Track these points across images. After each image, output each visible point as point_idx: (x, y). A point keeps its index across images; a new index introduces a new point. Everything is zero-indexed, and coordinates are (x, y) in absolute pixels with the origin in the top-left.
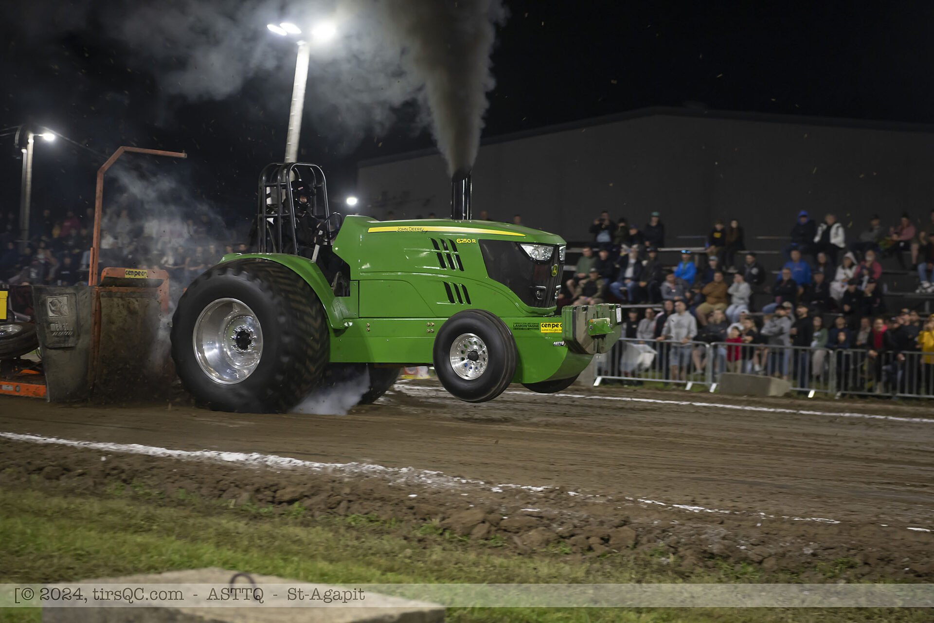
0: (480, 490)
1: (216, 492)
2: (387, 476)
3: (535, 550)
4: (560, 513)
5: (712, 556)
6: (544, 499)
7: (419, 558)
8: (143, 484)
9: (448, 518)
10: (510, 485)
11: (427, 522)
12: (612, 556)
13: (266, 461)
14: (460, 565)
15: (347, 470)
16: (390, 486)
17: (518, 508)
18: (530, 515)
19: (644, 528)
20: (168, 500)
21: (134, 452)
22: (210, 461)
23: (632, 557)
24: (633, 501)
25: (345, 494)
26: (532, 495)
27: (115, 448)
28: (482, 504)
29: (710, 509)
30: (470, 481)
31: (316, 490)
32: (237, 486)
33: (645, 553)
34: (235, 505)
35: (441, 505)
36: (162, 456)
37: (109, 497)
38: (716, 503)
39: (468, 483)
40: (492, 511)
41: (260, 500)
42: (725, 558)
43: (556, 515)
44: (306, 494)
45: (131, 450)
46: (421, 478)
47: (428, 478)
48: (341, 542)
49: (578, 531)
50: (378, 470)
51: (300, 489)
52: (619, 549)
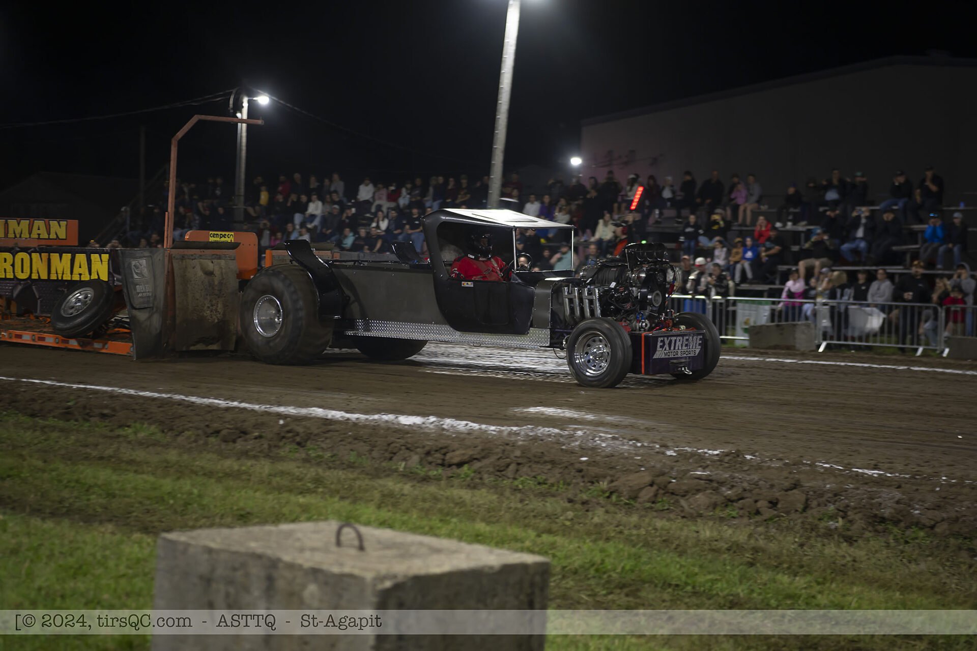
0: (653, 453)
1: (387, 455)
2: (561, 440)
3: (701, 514)
4: (731, 476)
5: (883, 520)
6: (718, 463)
7: (581, 521)
8: (316, 447)
9: (617, 481)
10: (686, 448)
11: (594, 485)
12: (780, 520)
13: (443, 424)
14: (621, 527)
15: (523, 433)
16: (562, 449)
17: (689, 471)
18: (699, 478)
20: (338, 462)
21: (313, 415)
22: (387, 424)
23: (800, 521)
24: (810, 465)
25: (516, 457)
26: (707, 459)
27: (295, 412)
28: (653, 467)
29: (890, 474)
30: (646, 444)
31: (486, 453)
32: (408, 449)
33: (813, 517)
34: (405, 468)
35: (612, 468)
36: (341, 419)
37: (281, 459)
38: (900, 467)
39: (643, 446)
40: (663, 474)
41: (430, 463)
42: (896, 523)
43: (726, 478)
44: (475, 457)
45: (311, 414)
46: (595, 441)
47: (603, 441)
48: (504, 505)
49: (747, 494)
50: (553, 433)
51: (470, 452)
52: (788, 513)
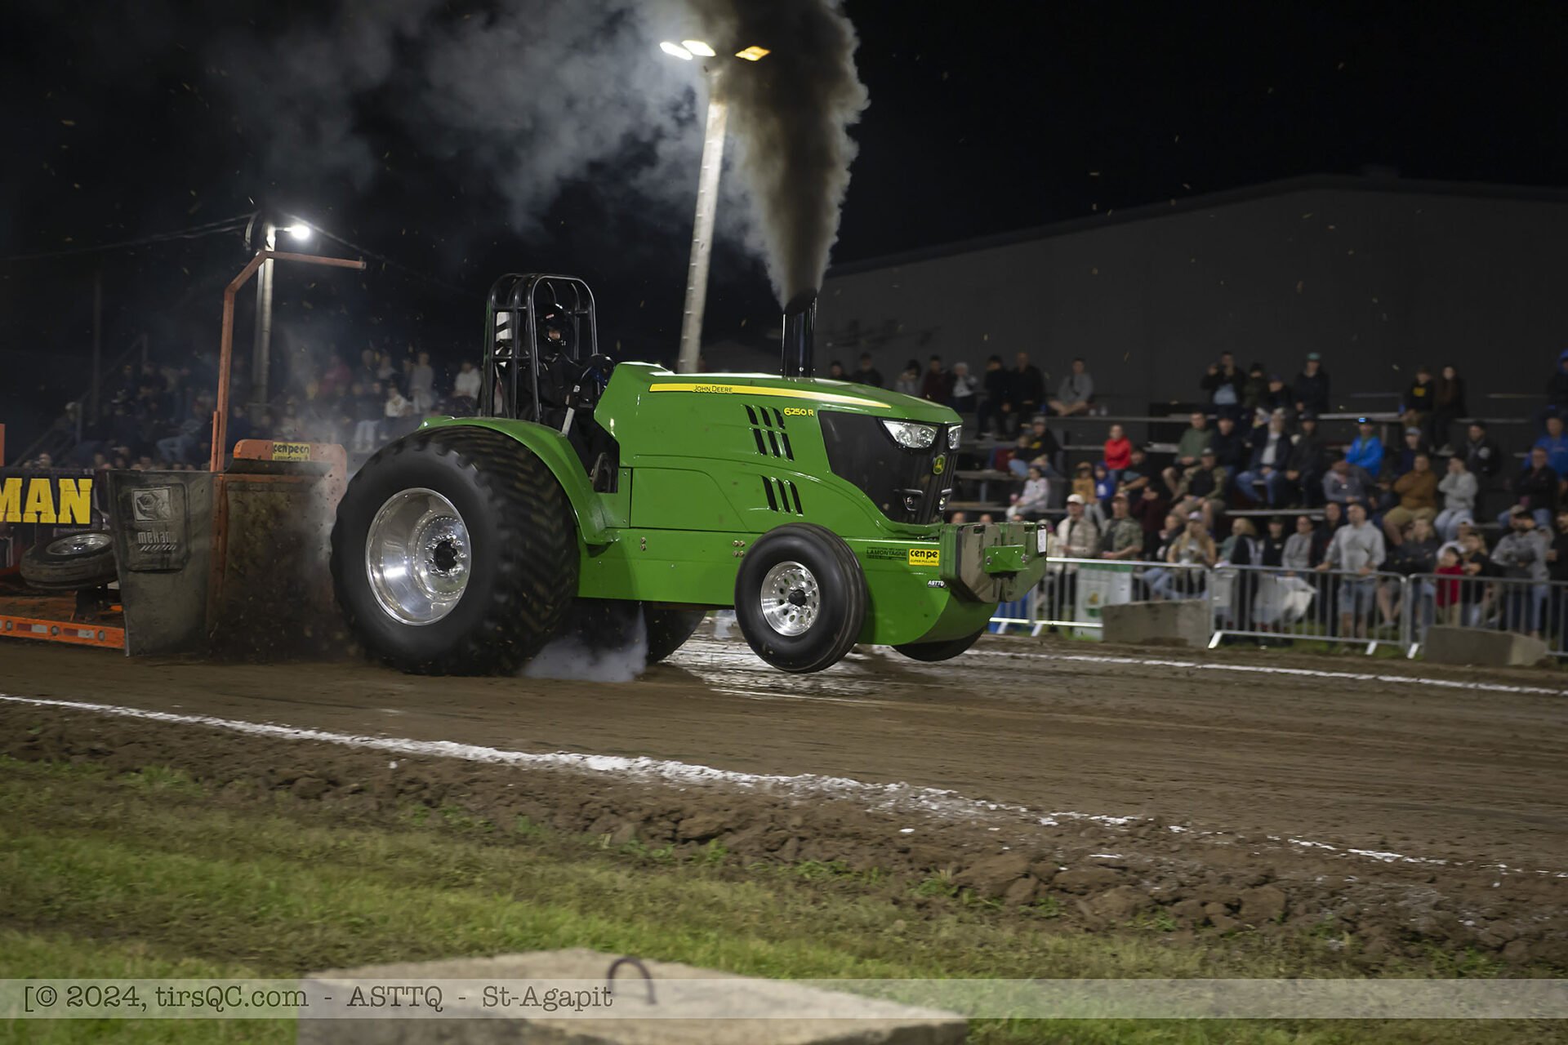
0: (1019, 822)
1: (579, 822)
2: (863, 797)
3: (1113, 924)
4: (1155, 861)
5: (1416, 937)
6: (1129, 838)
7: (918, 936)
8: (458, 808)
9: (968, 868)
10: (1070, 814)
11: (931, 874)
12: (1244, 935)
13: (662, 771)
14: (987, 947)
15: (797, 786)
16: (868, 814)
17: (1085, 852)
18: (1106, 864)
19: (1299, 889)
20: (499, 834)
21: (443, 754)
22: (568, 769)
23: (1280, 937)
24: (1279, 843)
25: (794, 826)
26: (1109, 832)
27: (412, 748)
28: (1023, 845)
29: (1412, 858)
30: (1003, 806)
31: (745, 821)
32: (613, 812)
33: (1302, 932)
34: (610, 844)
35: (955, 846)
36: (490, 760)
37: (403, 829)
38: (1423, 847)
39: (999, 809)
40: (1040, 858)
41: (653, 836)
42: (1440, 941)
43: (1149, 865)
44: (728, 826)
45: (439, 751)
46: (920, 801)
47: (932, 800)
48: (788, 908)
49: (1186, 892)
50: (848, 786)
51: (719, 819)
52: (1257, 924)
